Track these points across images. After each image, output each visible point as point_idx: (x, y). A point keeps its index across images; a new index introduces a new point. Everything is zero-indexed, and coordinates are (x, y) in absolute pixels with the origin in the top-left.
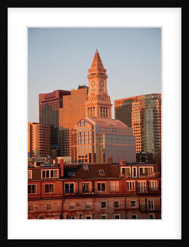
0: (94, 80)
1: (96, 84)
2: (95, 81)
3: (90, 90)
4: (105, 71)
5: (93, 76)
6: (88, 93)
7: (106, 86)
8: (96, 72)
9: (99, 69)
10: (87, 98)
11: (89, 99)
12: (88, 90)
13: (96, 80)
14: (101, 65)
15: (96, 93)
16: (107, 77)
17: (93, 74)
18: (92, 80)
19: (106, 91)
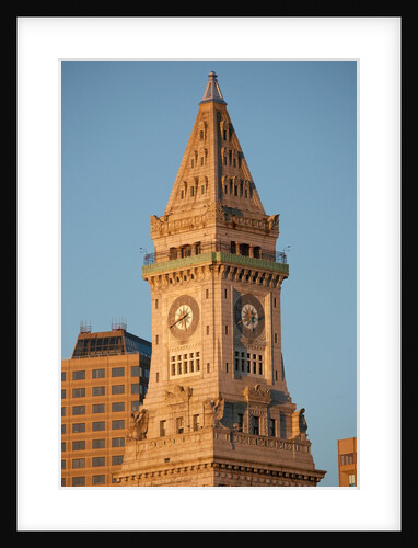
0: (194, 290)
1: (206, 317)
2: (199, 297)
3: (158, 364)
4: (270, 227)
5: (182, 264)
6: (144, 382)
7: (276, 338)
8: (208, 235)
9: (228, 216)
10: (141, 422)
11: (153, 430)
12: (145, 364)
13: (206, 294)
14: (246, 187)
15: (207, 385)
16: (283, 272)
17: (185, 251)
18: (177, 291)
19: (279, 373)
